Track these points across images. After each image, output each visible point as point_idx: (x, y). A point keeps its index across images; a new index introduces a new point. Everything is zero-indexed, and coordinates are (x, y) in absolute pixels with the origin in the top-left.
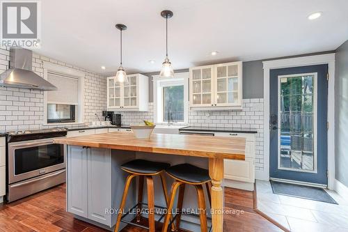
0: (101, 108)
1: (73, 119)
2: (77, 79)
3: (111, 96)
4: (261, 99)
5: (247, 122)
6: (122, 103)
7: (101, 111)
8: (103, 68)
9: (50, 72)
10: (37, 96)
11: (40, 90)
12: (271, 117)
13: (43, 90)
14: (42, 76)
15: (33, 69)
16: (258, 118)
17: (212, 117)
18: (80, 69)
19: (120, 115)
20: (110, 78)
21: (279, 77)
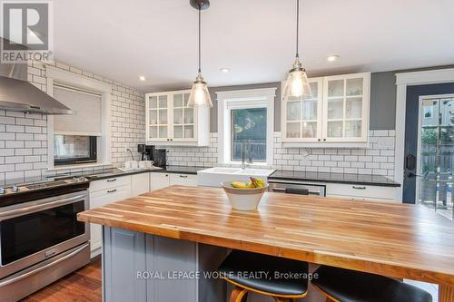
0: (135, 140)
1: (93, 157)
2: (100, 94)
3: (153, 121)
4: (392, 132)
5: (368, 165)
6: (170, 133)
7: (135, 145)
8: (142, 78)
9: (57, 84)
10: (37, 123)
11: (42, 113)
12: (407, 159)
13: (47, 114)
14: (44, 90)
15: (29, 79)
16: (385, 159)
17: (311, 157)
18: (104, 79)
19: (164, 151)
20: (151, 95)
21: (421, 98)
